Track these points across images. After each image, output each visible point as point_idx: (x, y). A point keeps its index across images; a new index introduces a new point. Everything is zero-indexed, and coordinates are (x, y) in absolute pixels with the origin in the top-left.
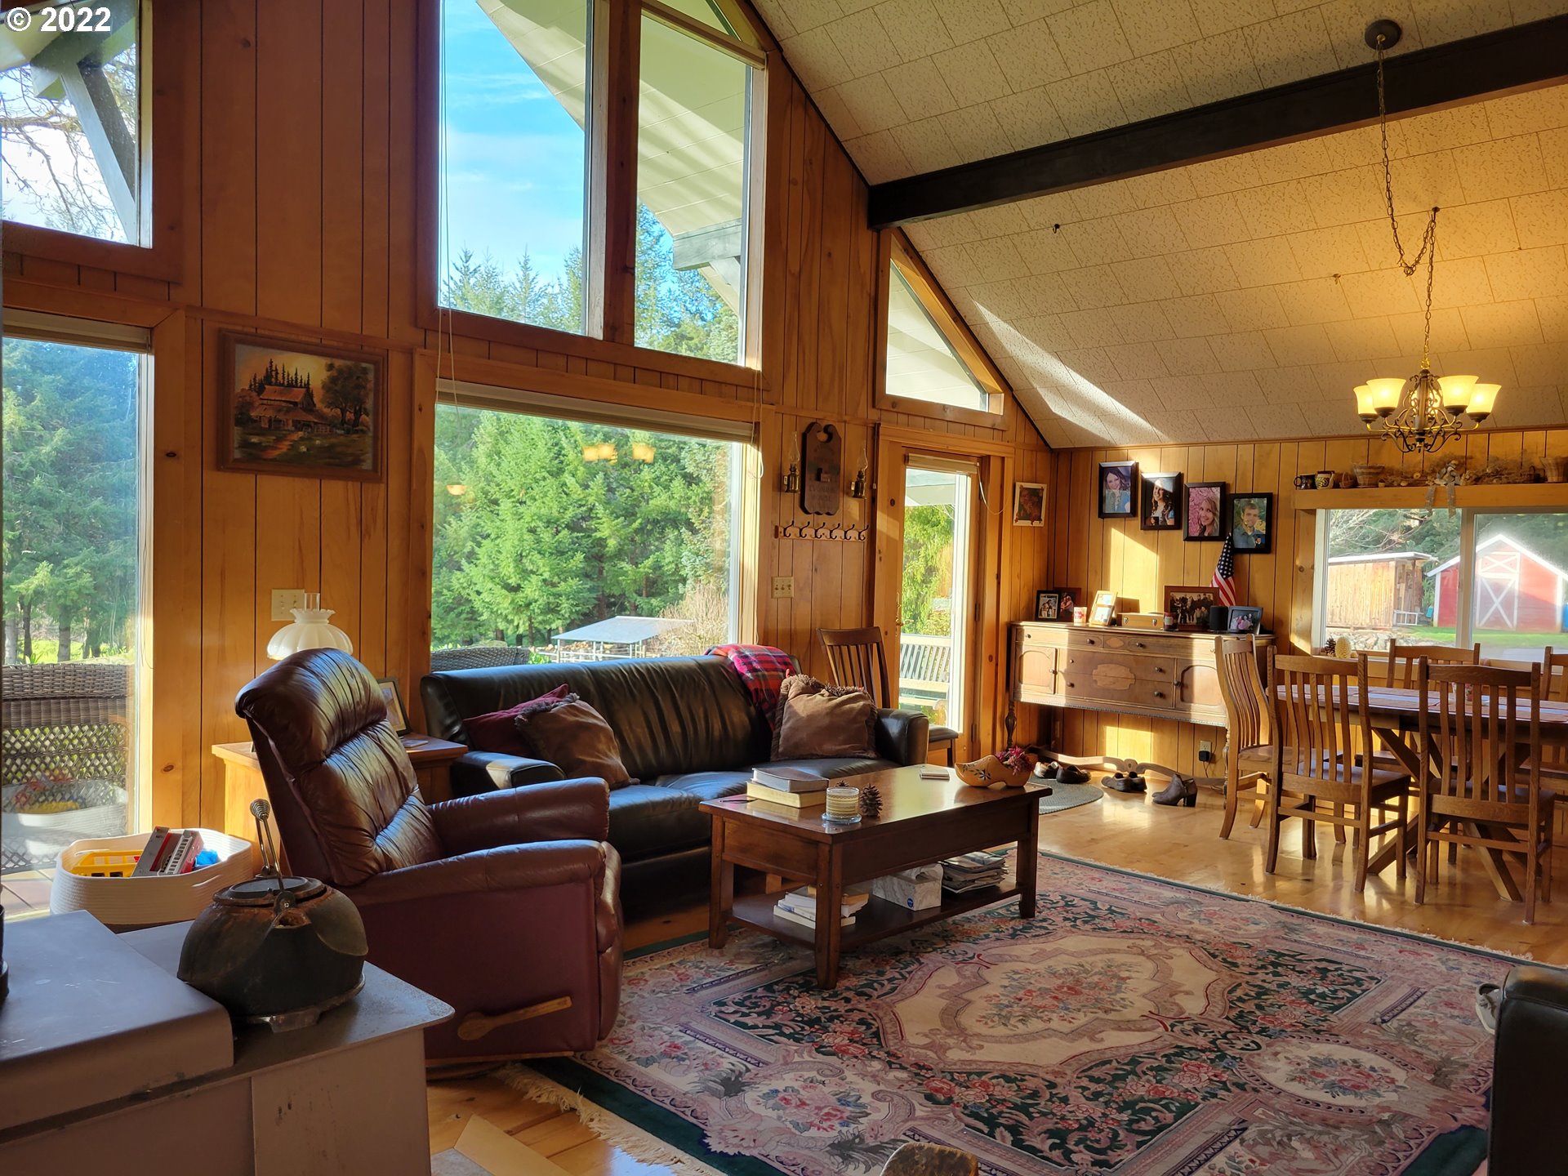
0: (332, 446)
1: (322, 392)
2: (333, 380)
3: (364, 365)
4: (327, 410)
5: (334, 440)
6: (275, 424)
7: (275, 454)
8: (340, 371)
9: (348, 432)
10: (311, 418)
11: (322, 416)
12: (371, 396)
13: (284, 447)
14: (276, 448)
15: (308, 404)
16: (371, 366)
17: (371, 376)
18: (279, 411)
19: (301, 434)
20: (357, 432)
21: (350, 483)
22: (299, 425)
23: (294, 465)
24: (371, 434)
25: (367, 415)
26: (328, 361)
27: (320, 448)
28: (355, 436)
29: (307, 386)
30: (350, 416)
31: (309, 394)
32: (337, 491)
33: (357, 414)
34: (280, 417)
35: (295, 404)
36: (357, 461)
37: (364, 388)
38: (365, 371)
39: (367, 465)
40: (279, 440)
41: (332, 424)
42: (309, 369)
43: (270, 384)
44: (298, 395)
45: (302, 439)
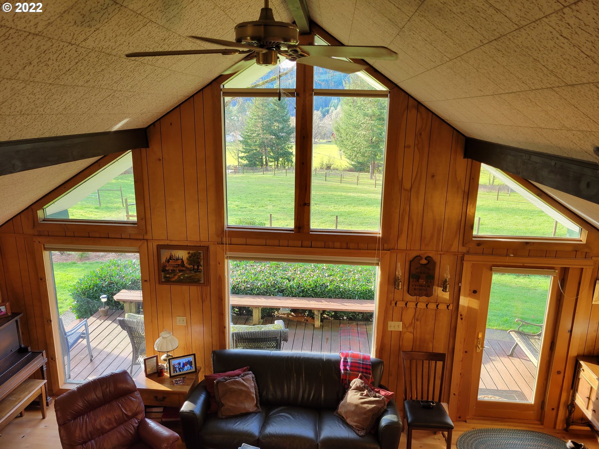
0: (191, 277)
1: (187, 261)
2: (190, 257)
3: (199, 252)
4: (188, 266)
5: (191, 275)
6: (173, 271)
7: (173, 279)
8: (192, 254)
9: (195, 272)
10: (184, 269)
11: (187, 268)
12: (202, 260)
13: (176, 277)
14: (174, 278)
15: (183, 264)
16: (202, 252)
17: (202, 255)
18: (174, 267)
19: (181, 273)
20: (198, 272)
21: (198, 287)
22: (180, 271)
23: (180, 282)
24: (203, 272)
25: (201, 266)
26: (188, 251)
27: (187, 277)
28: (198, 273)
29: (182, 259)
30: (196, 267)
31: (183, 262)
32: (194, 290)
33: (198, 267)
34: (175, 269)
35: (179, 265)
36: (199, 280)
37: (200, 258)
38: (200, 253)
39: (202, 282)
40: (175, 275)
41: (190, 270)
42: (183, 255)
43: (171, 260)
44: (179, 262)
45: (181, 275)
